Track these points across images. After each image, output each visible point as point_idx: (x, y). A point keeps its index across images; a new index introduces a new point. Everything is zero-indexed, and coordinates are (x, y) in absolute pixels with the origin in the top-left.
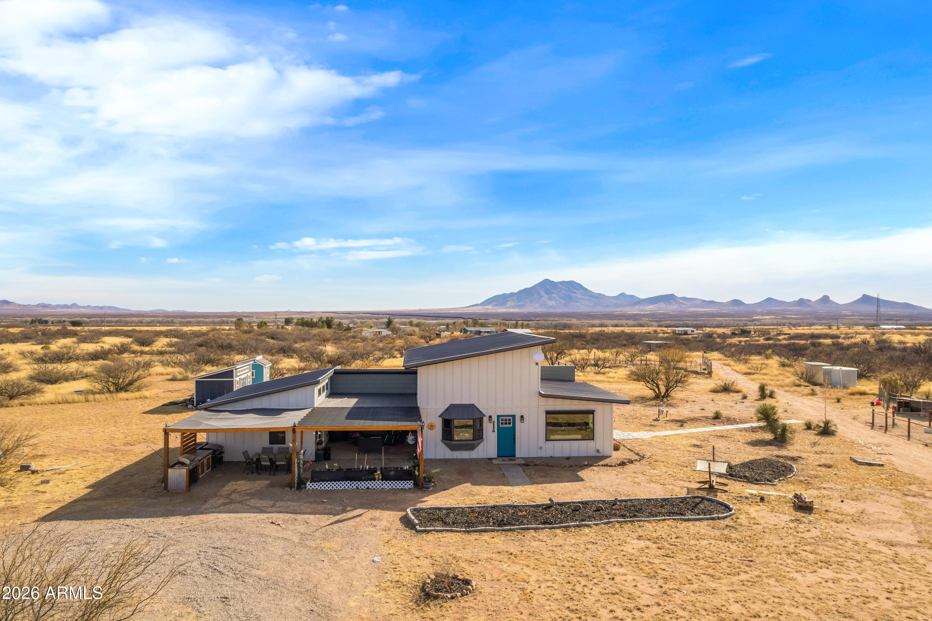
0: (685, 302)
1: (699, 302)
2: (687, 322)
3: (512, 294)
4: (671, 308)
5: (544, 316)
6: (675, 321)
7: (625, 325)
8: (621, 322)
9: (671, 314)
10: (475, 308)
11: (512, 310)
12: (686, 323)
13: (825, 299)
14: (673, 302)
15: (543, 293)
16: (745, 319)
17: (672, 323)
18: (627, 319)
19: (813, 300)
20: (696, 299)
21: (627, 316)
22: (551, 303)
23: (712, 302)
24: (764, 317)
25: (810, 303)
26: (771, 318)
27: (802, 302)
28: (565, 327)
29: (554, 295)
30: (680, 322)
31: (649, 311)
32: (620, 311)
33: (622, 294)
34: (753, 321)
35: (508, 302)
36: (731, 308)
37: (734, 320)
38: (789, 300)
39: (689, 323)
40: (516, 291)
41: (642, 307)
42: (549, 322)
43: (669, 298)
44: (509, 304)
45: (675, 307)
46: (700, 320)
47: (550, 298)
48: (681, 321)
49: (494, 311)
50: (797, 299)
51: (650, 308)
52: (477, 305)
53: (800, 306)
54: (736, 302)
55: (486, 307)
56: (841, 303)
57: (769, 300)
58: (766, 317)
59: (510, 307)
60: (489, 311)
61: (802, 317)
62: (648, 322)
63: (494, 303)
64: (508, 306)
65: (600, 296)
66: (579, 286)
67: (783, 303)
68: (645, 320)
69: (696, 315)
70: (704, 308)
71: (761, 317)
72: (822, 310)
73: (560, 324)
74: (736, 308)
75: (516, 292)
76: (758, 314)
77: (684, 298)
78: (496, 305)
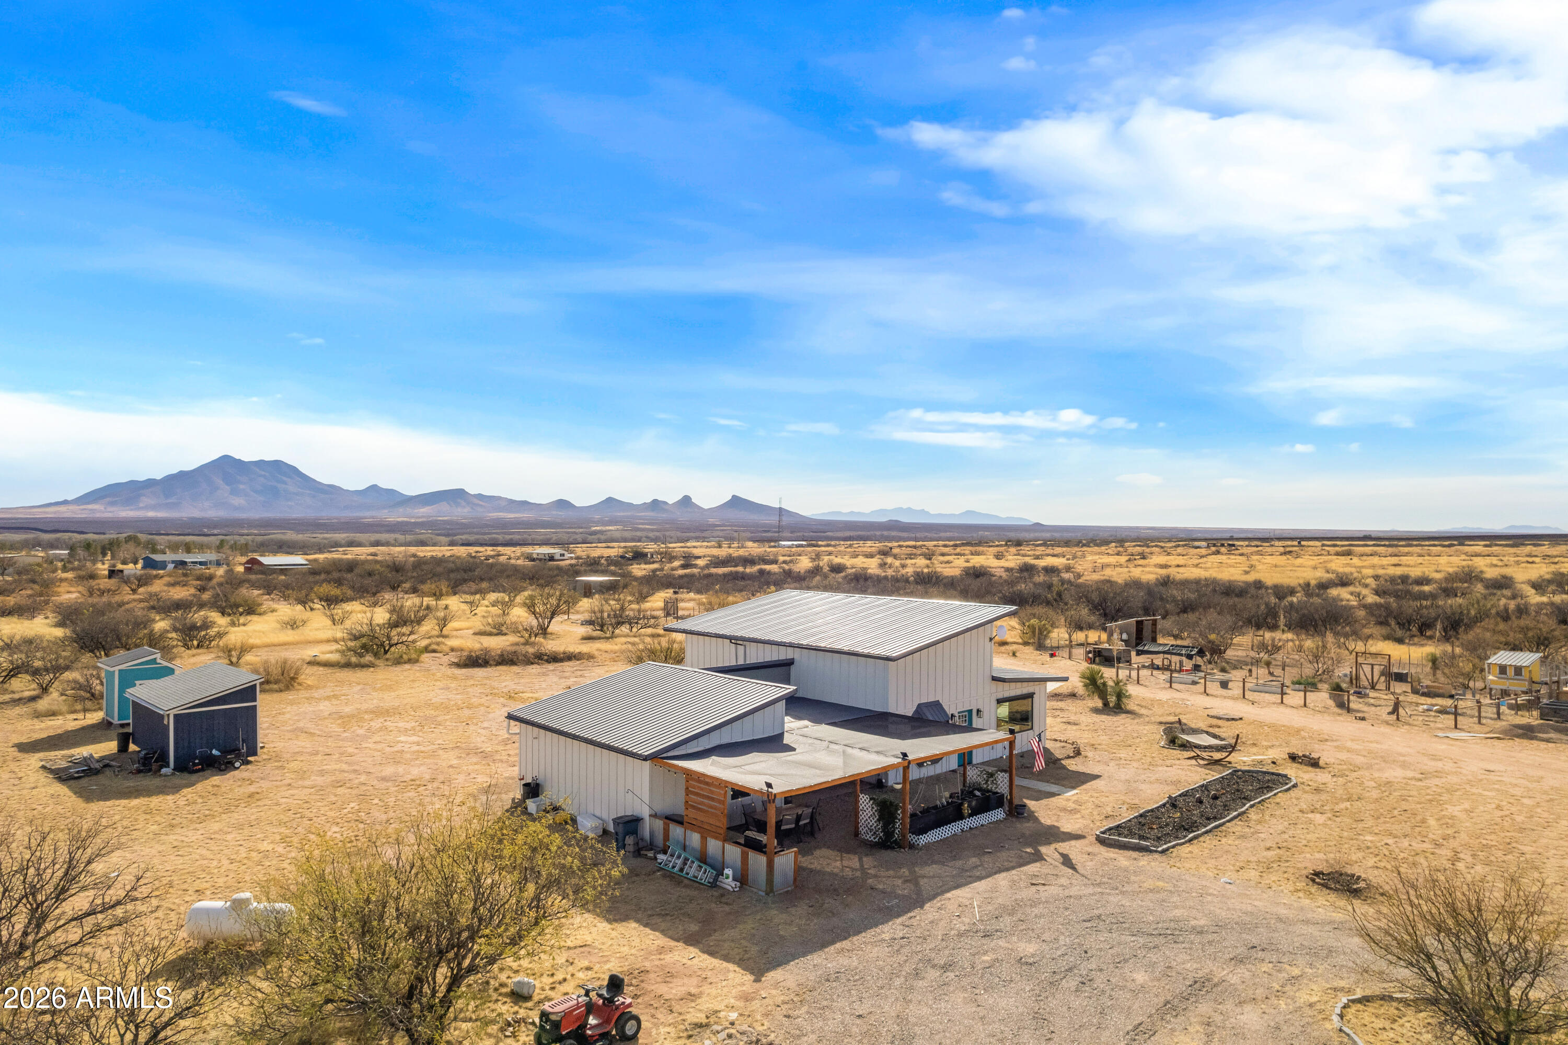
0: (481, 503)
1: (504, 503)
2: (494, 536)
3: (150, 484)
4: (460, 513)
5: (227, 526)
6: (477, 534)
7: (393, 542)
8: (384, 537)
9: (462, 523)
10: (62, 508)
11: (151, 514)
12: (495, 538)
13: (686, 500)
14: (463, 503)
15: (219, 481)
16: (581, 530)
17: (472, 538)
18: (388, 531)
19: (671, 502)
20: (499, 498)
21: (387, 526)
22: (237, 501)
23: (525, 503)
24: (608, 528)
25: (666, 507)
26: (618, 530)
27: (656, 504)
28: (280, 547)
29: (241, 487)
30: (486, 537)
31: (423, 517)
32: (373, 517)
33: (374, 488)
34: (595, 533)
35: (144, 499)
36: (554, 513)
37: (568, 533)
38: (637, 501)
39: (500, 537)
40: (159, 476)
41: (409, 510)
42: (249, 537)
43: (457, 495)
44: (145, 501)
45: (466, 510)
46: (513, 533)
47: (234, 492)
48: (485, 534)
49: (110, 515)
50: (649, 501)
51: (424, 512)
52: (65, 502)
53: (653, 511)
54: (562, 504)
55: (90, 507)
56: (706, 507)
57: (610, 500)
58: (610, 528)
59: (147, 508)
60: (98, 515)
61: (660, 527)
62: (433, 536)
63: (108, 499)
64: (141, 505)
65: (332, 490)
66: (292, 471)
67: (630, 506)
68: (425, 534)
69: (503, 525)
70: (514, 512)
71: (604, 528)
72: (683, 517)
73: (272, 540)
74: (561, 514)
75: (159, 478)
76: (598, 523)
77: (480, 497)
78: (112, 504)
